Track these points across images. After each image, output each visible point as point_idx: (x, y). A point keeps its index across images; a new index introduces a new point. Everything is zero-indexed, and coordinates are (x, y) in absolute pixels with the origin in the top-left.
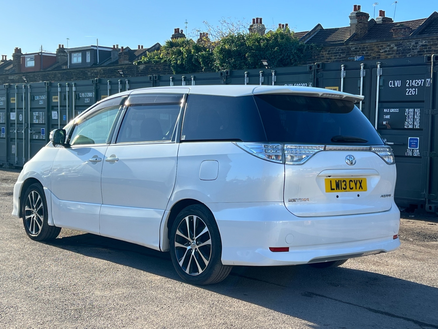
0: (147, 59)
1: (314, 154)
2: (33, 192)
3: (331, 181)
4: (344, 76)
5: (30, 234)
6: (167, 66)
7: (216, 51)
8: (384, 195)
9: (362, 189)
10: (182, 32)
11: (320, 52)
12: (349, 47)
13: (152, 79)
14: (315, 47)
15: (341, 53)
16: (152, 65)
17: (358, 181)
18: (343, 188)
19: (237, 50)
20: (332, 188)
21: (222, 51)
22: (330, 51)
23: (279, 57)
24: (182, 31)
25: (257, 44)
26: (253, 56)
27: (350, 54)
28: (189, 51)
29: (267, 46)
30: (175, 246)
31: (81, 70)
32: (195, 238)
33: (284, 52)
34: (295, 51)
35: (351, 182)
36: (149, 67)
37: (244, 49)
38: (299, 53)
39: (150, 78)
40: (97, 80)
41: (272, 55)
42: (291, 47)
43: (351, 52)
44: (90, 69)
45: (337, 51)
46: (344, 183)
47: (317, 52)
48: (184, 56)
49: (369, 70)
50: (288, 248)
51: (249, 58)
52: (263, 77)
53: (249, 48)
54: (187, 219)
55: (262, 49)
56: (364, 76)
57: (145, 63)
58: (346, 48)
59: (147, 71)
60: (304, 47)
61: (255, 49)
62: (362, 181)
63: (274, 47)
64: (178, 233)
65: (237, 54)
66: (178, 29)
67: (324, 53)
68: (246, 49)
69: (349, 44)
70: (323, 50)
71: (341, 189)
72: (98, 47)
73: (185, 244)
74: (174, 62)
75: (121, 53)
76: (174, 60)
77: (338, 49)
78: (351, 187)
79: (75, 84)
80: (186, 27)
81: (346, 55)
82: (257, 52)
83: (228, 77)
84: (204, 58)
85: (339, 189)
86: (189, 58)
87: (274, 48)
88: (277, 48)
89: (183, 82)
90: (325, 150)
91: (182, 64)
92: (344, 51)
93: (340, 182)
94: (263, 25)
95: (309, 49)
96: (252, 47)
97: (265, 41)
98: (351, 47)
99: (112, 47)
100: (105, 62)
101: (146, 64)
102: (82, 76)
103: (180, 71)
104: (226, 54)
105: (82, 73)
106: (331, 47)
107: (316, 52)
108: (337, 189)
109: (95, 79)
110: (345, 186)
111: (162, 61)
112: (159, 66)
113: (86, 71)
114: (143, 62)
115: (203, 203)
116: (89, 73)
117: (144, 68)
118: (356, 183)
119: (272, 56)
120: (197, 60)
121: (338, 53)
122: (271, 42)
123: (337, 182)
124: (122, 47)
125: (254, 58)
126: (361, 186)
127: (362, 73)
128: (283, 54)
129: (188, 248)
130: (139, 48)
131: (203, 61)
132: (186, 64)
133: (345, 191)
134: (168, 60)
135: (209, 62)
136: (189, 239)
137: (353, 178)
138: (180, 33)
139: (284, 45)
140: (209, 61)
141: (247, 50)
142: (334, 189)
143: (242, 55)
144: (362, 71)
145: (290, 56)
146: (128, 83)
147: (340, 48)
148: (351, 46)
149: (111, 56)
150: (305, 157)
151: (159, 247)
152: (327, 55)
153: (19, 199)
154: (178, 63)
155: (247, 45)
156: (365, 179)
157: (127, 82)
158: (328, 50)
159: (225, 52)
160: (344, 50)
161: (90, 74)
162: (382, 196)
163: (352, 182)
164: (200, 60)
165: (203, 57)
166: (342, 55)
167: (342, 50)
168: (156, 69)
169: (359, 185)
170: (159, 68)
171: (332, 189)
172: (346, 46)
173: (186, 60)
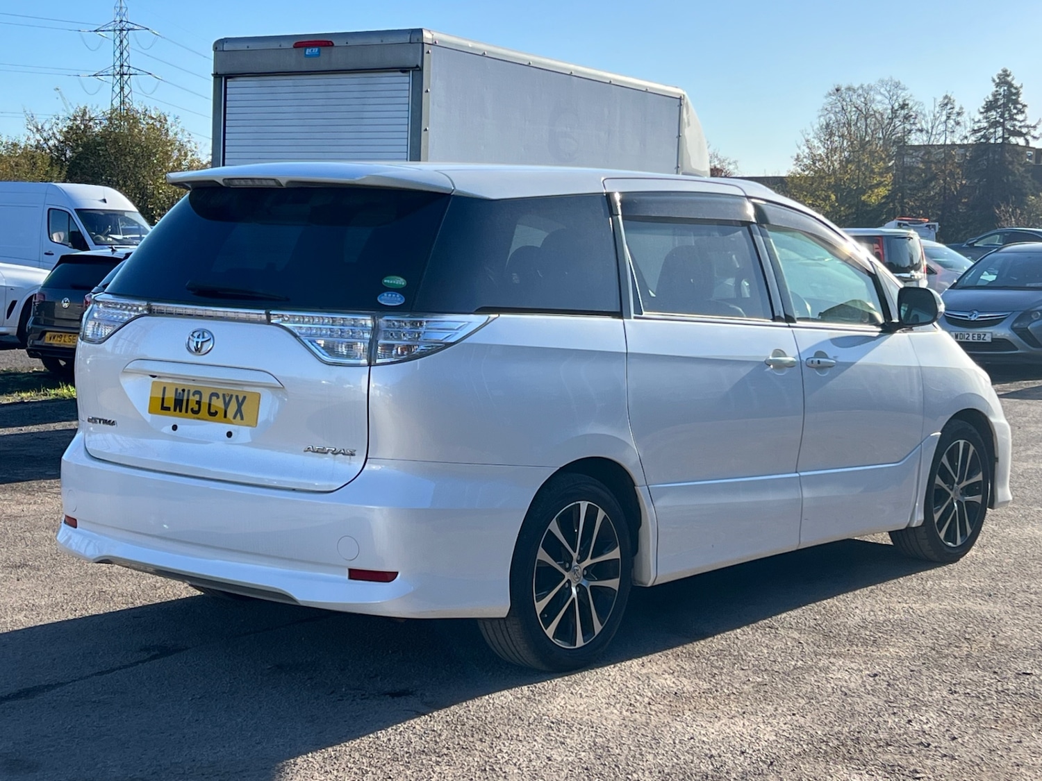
3: (165, 388)
9: (242, 418)
17: (234, 399)
18: (192, 409)
20: (165, 405)
35: (214, 398)
50: (76, 520)
62: (245, 398)
71: (187, 412)
78: (213, 411)
85: (181, 411)
90: (150, 314)
93: (186, 392)
108: (175, 410)
110: (197, 406)
118: (227, 401)
123: (180, 393)
126: (239, 411)
133: (194, 418)
137: (221, 389)
142: (168, 409)
162: (309, 450)
163: (218, 397)
169: (236, 407)
171: (164, 408)
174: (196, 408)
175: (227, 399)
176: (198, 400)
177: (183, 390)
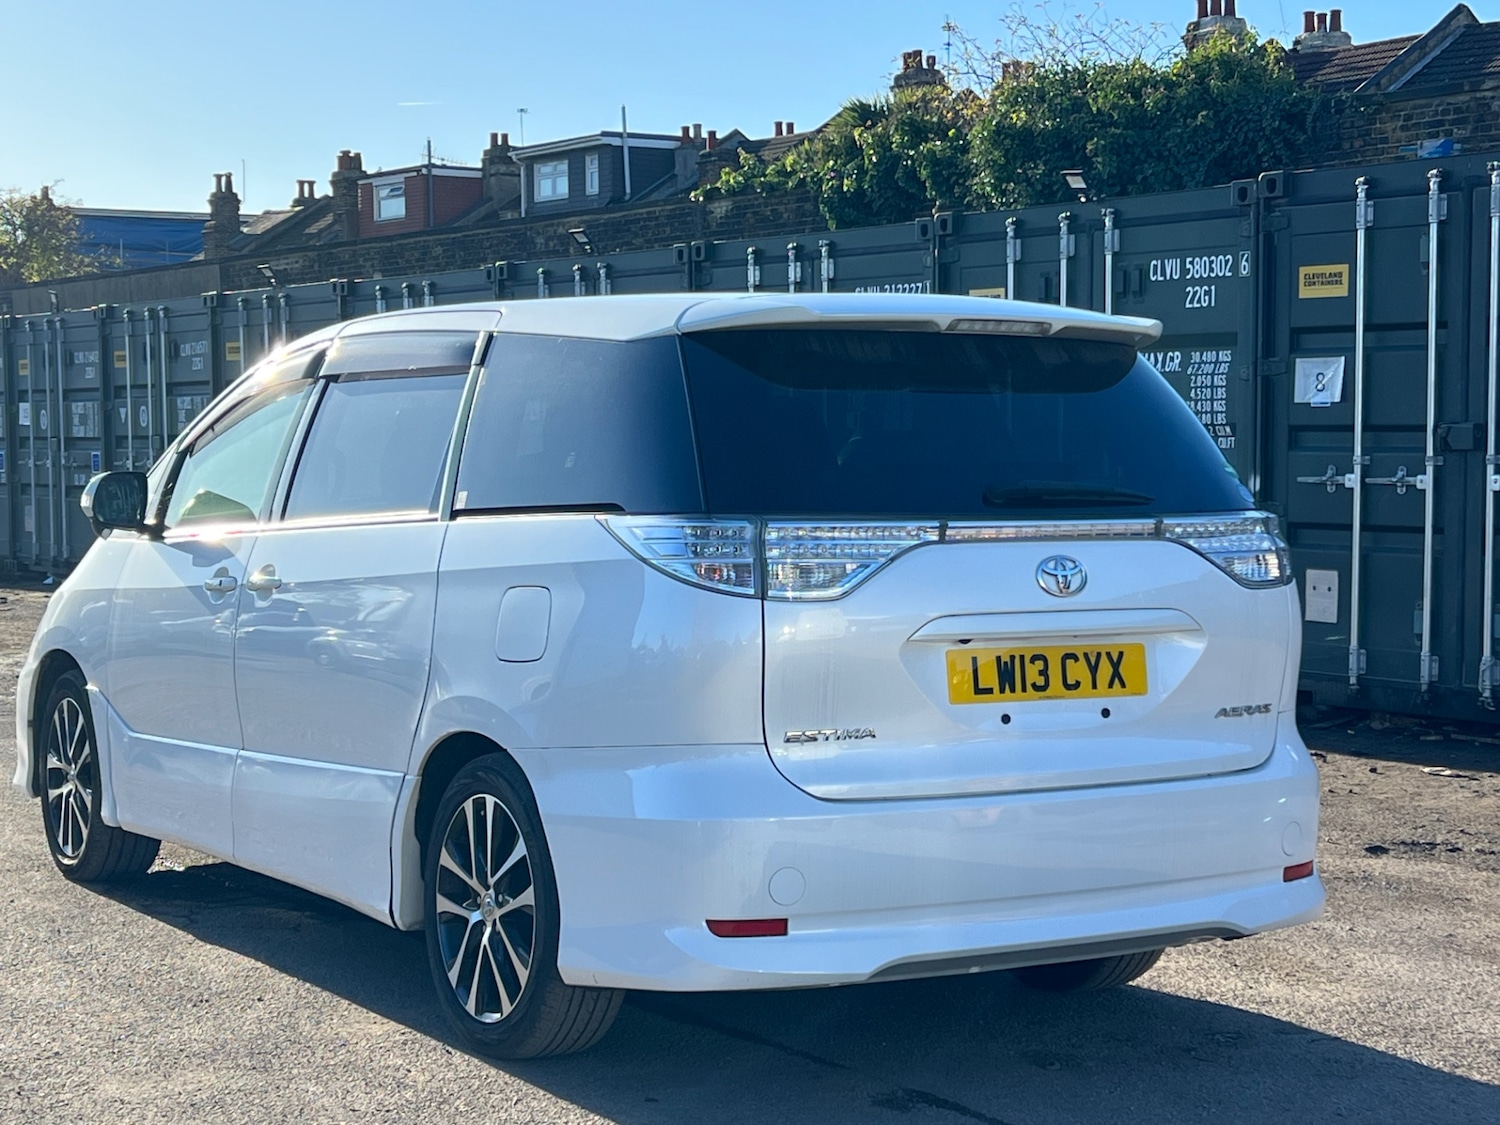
0: (741, 178)
1: (892, 560)
2: (65, 702)
4: (1366, 221)
5: (60, 857)
6: (807, 200)
7: (976, 135)
8: (1234, 710)
9: (1123, 685)
10: (934, 64)
11: (1370, 124)
12: (1484, 98)
13: (685, 258)
14: (1351, 106)
15: (1453, 122)
16: (756, 199)
17: (1104, 657)
18: (1034, 686)
19: (1056, 129)
20: (981, 686)
21: (1002, 137)
22: (1408, 118)
23: (1213, 149)
24: (932, 60)
25: (1131, 102)
26: (1117, 149)
27: (1489, 128)
28: (883, 144)
29: (1167, 109)
30: (439, 910)
31: (514, 230)
32: (492, 881)
33: (1234, 128)
34: (1274, 121)
35: (1070, 661)
36: (746, 207)
37: (1082, 122)
38: (1293, 131)
39: (680, 253)
40: (501, 268)
41: (1189, 142)
42: (1260, 108)
43: (1490, 117)
44: (543, 223)
45: (1439, 118)
46: (1040, 665)
47: (1362, 123)
48: (867, 162)
49: (1461, 195)
50: (785, 921)
51: (1099, 159)
52: (1072, 237)
53: (1102, 120)
54: (468, 806)
55: (1152, 119)
56: (1442, 218)
57: (732, 192)
58: (1472, 104)
59: (739, 223)
60: (1310, 107)
61: (1123, 120)
62: (1121, 653)
63: (1193, 112)
64: (446, 860)
65: (1056, 146)
66: (918, 53)
67: (1389, 126)
68: (1090, 122)
69: (1485, 87)
70: (1384, 115)
71: (1024, 689)
72: (625, 135)
73: (464, 905)
74: (830, 183)
75: (709, 155)
76: (832, 178)
77: (1440, 108)
78: (1071, 681)
79: (432, 285)
80: (949, 44)
81: (1472, 132)
82: (1130, 132)
83: (948, 239)
84: (938, 165)
85: (1013, 690)
86: (886, 169)
87: (1195, 117)
88: (1204, 113)
89: (792, 265)
90: (942, 540)
91: (859, 192)
92: (1466, 115)
93: (1017, 661)
94: (1241, 20)
95: (1330, 112)
96: (1112, 116)
97: (1162, 90)
98: (1493, 98)
99: (680, 134)
100: (652, 191)
101: (735, 199)
102: (517, 252)
103: (852, 217)
104: (1015, 145)
105: (515, 241)
106: (1411, 103)
107: (1356, 125)
108: (1003, 691)
109: (497, 264)
110: (1042, 678)
111: (790, 184)
112: (781, 203)
113: (529, 233)
114: (723, 191)
115: (505, 747)
116: (540, 240)
117: (727, 211)
118: (1093, 663)
119: (1188, 147)
120: (911, 174)
121: (1441, 123)
122: (1182, 91)
123: (1006, 663)
124: (712, 134)
125: (1118, 156)
126: (1116, 675)
127: (1435, 206)
128: (1230, 135)
129: (475, 917)
130: (779, 131)
131: (933, 176)
132: (873, 191)
133: (1040, 698)
134: (812, 178)
135: (957, 180)
136: (474, 883)
137: (1078, 646)
138: (925, 66)
139: (1235, 101)
140: (954, 174)
141: (1093, 128)
142: (990, 691)
143: (1075, 146)
144: (1436, 197)
145: (1256, 145)
146: (608, 276)
147: (1449, 104)
148: (1489, 94)
149: (673, 166)
150: (854, 570)
151: (387, 912)
152: (1399, 134)
153: (29, 726)
154: (845, 189)
155: (1094, 109)
156: (1141, 648)
157: (602, 272)
158: (1402, 113)
159: (1013, 140)
160: (1463, 113)
161: (543, 241)
162: (1224, 712)
163: (1076, 659)
164: (924, 173)
165: (933, 159)
166: (1455, 130)
167: (1458, 110)
168: (769, 213)
169: (1111, 670)
170: (781, 208)
171: (978, 691)
172: (1473, 94)
173: (872, 176)
174: (1041, 681)
175: (1093, 660)
176: (1042, 668)
177: (1013, 658)
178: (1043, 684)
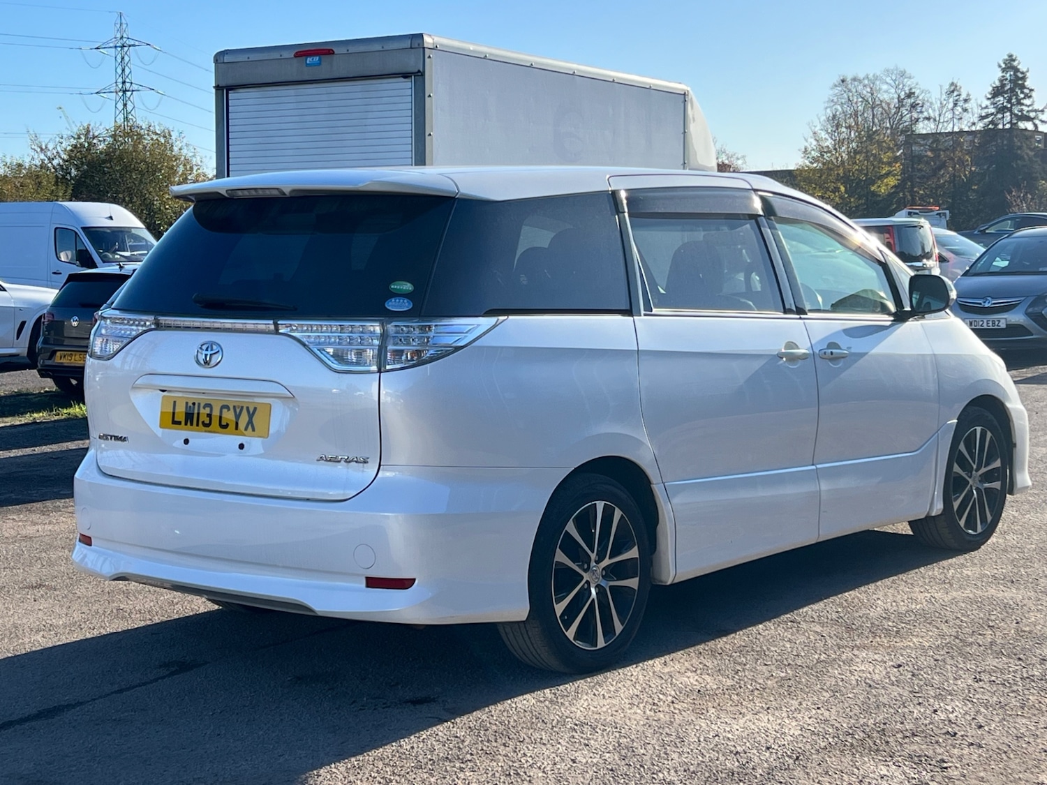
3: (175, 402)
9: (253, 430)
17: (245, 410)
18: (203, 422)
20: (176, 419)
35: (225, 411)
46: (208, 410)
62: (255, 409)
71: (198, 425)
78: (224, 423)
85: (192, 424)
90: (157, 328)
93: (196, 406)
108: (186, 424)
110: (208, 419)
118: (238, 413)
123: (190, 407)
126: (250, 422)
133: (206, 431)
137: (232, 401)
142: (179, 423)
163: (229, 410)
169: (247, 419)
171: (175, 422)
174: (207, 421)
175: (238, 411)
176: (209, 412)
177: (194, 404)
178: (208, 422)
